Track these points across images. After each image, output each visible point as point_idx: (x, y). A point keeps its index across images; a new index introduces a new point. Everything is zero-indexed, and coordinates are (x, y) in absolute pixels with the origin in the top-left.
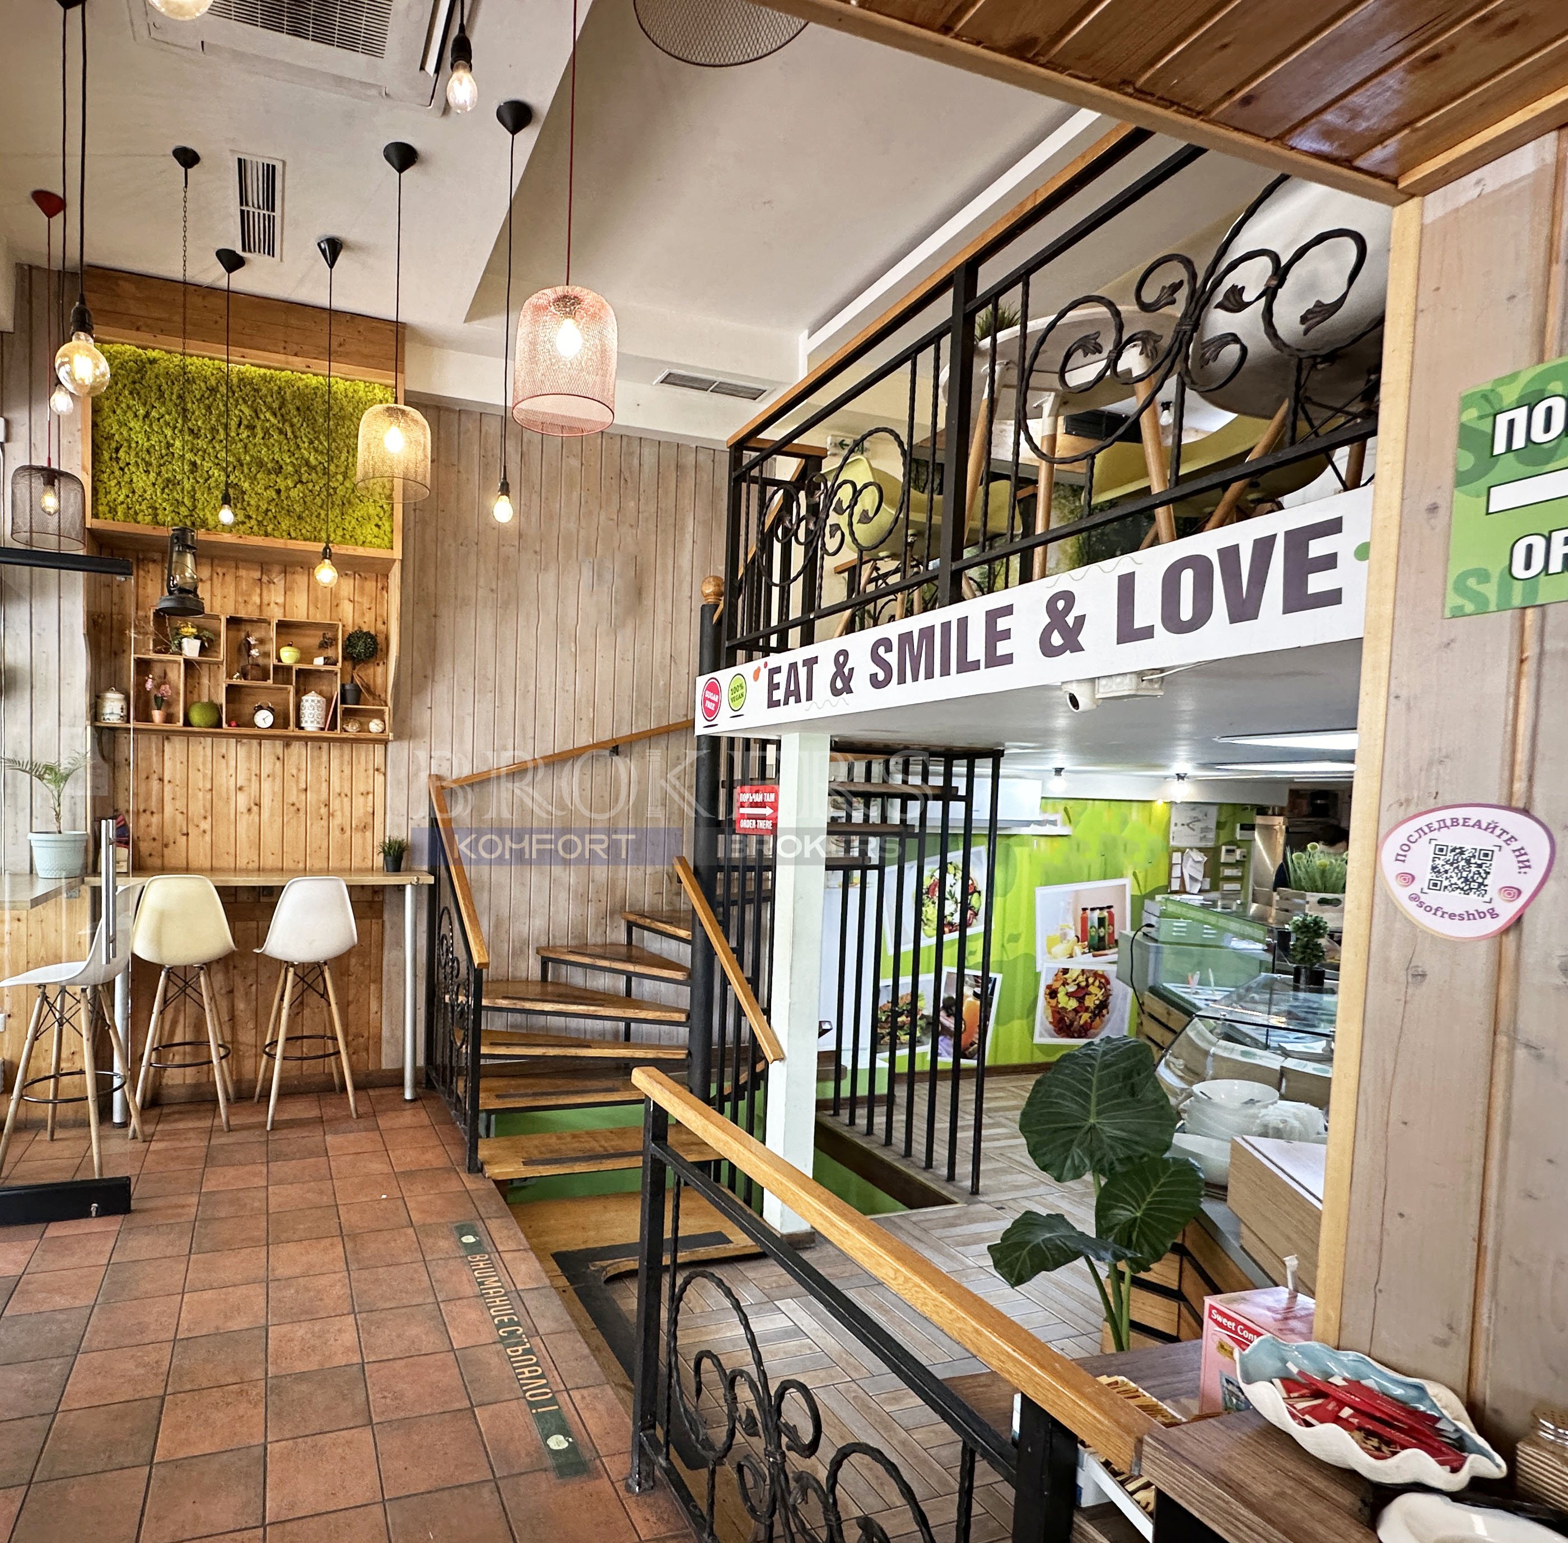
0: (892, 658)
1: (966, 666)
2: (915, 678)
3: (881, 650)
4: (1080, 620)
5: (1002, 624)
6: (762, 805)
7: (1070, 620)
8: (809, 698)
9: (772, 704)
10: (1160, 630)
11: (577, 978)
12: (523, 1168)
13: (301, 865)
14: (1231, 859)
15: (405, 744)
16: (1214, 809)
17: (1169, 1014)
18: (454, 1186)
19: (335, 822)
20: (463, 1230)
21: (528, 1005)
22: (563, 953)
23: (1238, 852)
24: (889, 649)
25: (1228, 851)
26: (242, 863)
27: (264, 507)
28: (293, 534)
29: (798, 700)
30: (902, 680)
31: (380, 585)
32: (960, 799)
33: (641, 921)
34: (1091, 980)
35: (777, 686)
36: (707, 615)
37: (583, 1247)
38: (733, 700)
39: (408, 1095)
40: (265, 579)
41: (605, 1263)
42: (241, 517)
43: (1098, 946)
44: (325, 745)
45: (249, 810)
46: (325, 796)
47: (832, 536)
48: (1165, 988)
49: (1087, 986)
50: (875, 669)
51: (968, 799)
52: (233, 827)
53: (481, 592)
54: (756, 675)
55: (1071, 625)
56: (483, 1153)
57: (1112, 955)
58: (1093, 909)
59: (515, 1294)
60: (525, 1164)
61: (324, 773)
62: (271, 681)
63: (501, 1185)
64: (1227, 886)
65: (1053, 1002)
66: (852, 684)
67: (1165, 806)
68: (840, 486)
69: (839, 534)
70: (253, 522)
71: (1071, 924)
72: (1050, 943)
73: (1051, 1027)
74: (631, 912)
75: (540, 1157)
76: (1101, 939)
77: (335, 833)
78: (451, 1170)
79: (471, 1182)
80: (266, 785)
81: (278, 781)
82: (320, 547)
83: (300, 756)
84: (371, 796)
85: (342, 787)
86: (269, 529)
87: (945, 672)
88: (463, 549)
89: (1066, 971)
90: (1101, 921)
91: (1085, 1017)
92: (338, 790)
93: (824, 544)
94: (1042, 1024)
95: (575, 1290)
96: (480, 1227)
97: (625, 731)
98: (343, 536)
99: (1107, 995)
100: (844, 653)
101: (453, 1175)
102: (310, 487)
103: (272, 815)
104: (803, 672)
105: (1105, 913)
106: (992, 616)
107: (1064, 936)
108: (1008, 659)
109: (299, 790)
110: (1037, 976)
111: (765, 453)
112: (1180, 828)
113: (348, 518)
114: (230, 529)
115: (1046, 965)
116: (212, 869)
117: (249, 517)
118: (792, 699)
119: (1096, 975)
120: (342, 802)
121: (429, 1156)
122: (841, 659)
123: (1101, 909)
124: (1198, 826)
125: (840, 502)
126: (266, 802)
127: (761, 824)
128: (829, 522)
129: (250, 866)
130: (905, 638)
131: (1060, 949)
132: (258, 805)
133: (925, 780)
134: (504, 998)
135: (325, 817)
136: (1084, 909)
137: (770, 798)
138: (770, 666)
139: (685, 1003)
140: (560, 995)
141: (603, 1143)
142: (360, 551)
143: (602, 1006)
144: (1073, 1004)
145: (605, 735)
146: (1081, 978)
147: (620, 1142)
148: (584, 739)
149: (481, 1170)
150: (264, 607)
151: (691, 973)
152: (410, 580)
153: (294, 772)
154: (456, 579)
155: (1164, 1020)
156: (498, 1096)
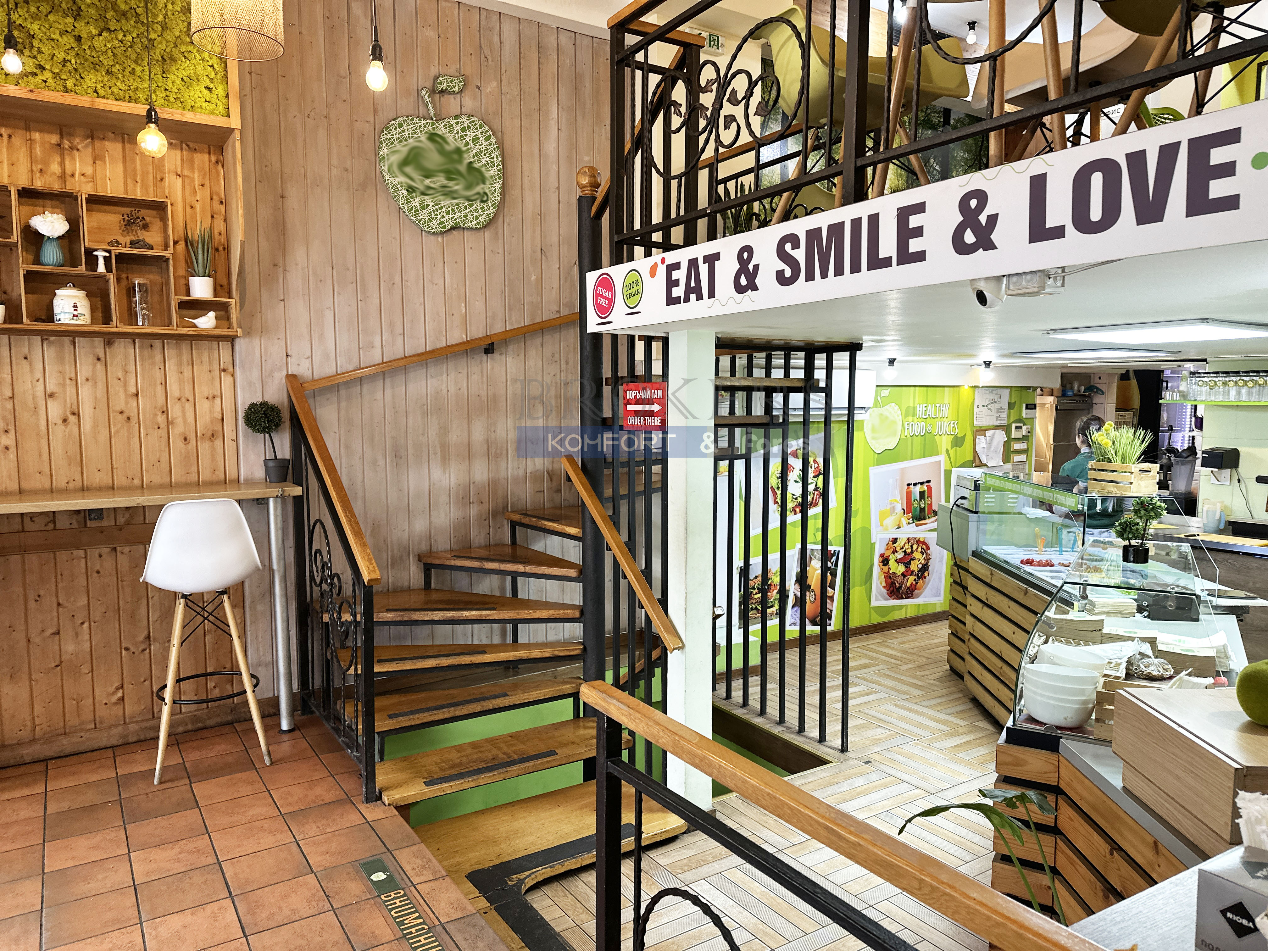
0: (800, 254)
1: (877, 263)
2: (824, 275)
3: (788, 247)
4: (993, 219)
5: (914, 221)
6: (650, 402)
7: (983, 218)
8: (712, 295)
9: (671, 301)
10: (1070, 230)
11: (462, 582)
12: (426, 789)
13: (137, 482)
14: (1019, 435)
15: (256, 341)
16: (1007, 391)
17: (992, 574)
18: (353, 818)
19: (176, 432)
20: (372, 866)
21: (417, 616)
22: (447, 559)
23: (1024, 428)
24: (796, 246)
25: (1017, 428)
26: (60, 481)
27: (60, 55)
28: (102, 92)
29: (700, 297)
30: (810, 277)
31: (213, 158)
32: (821, 390)
33: (526, 520)
34: (915, 547)
35: (677, 283)
36: (585, 208)
37: (497, 862)
38: (629, 296)
39: (285, 726)
40: (66, 144)
41: (522, 876)
42: (31, 68)
43: (919, 516)
44: (157, 343)
45: (65, 420)
46: (161, 400)
47: (727, 127)
48: (985, 552)
49: (912, 552)
50: (782, 266)
51: (828, 391)
52: (44, 441)
53: (334, 171)
54: (653, 272)
55: (984, 224)
56: (381, 779)
57: (931, 523)
58: (915, 484)
59: (439, 929)
60: (427, 784)
61: (159, 375)
62: (83, 267)
63: (404, 809)
64: (1017, 458)
65: (886, 569)
66: (757, 281)
67: (971, 390)
68: (734, 76)
69: (734, 125)
70: (47, 74)
71: (898, 499)
72: (882, 516)
73: (885, 591)
74: (513, 512)
75: (441, 775)
76: (922, 510)
77: (177, 444)
78: (347, 801)
79: (373, 812)
80: (85, 391)
81: (101, 385)
82: (141, 110)
83: (126, 357)
84: (218, 401)
85: (182, 390)
86: (70, 84)
87: (856, 268)
88: (310, 122)
89: (895, 540)
90: (922, 494)
91: (911, 579)
92: (177, 394)
93: (718, 136)
94: (877, 587)
95: (496, 909)
96: (387, 859)
97: (498, 328)
98: (166, 98)
99: (928, 559)
100: (748, 249)
101: (349, 806)
102: (120, 36)
103: (95, 425)
104: (704, 269)
105: (925, 488)
106: (904, 214)
107: (893, 509)
108: (920, 256)
109: (127, 395)
110: (873, 546)
111: (649, 38)
112: (981, 408)
113: (171, 76)
114: (18, 79)
115: (879, 536)
116: (21, 492)
117: (42, 68)
118: (693, 297)
119: (919, 542)
120: (183, 407)
121: (319, 790)
122: (745, 255)
123: (922, 483)
124: (995, 406)
125: (734, 92)
126: (86, 411)
127: (650, 420)
128: (723, 113)
129: (71, 485)
130: (813, 235)
131: (890, 521)
132: (76, 414)
133: (787, 374)
134: (388, 610)
135: (163, 425)
136: (909, 485)
137: (659, 394)
138: (668, 262)
139: (578, 600)
140: (448, 602)
141: (505, 749)
142: (189, 117)
143: (494, 609)
144: (901, 569)
145: (477, 331)
146: (907, 546)
147: (522, 746)
148: (456, 336)
149: (380, 798)
150: (68, 178)
151: (582, 571)
152: (251, 157)
153: (120, 374)
154: (305, 155)
155: (988, 581)
156: (391, 717)
